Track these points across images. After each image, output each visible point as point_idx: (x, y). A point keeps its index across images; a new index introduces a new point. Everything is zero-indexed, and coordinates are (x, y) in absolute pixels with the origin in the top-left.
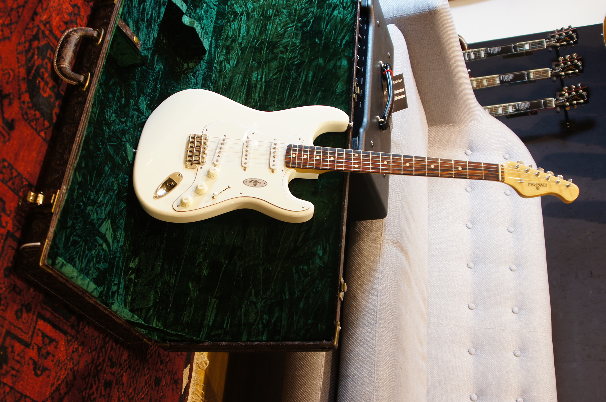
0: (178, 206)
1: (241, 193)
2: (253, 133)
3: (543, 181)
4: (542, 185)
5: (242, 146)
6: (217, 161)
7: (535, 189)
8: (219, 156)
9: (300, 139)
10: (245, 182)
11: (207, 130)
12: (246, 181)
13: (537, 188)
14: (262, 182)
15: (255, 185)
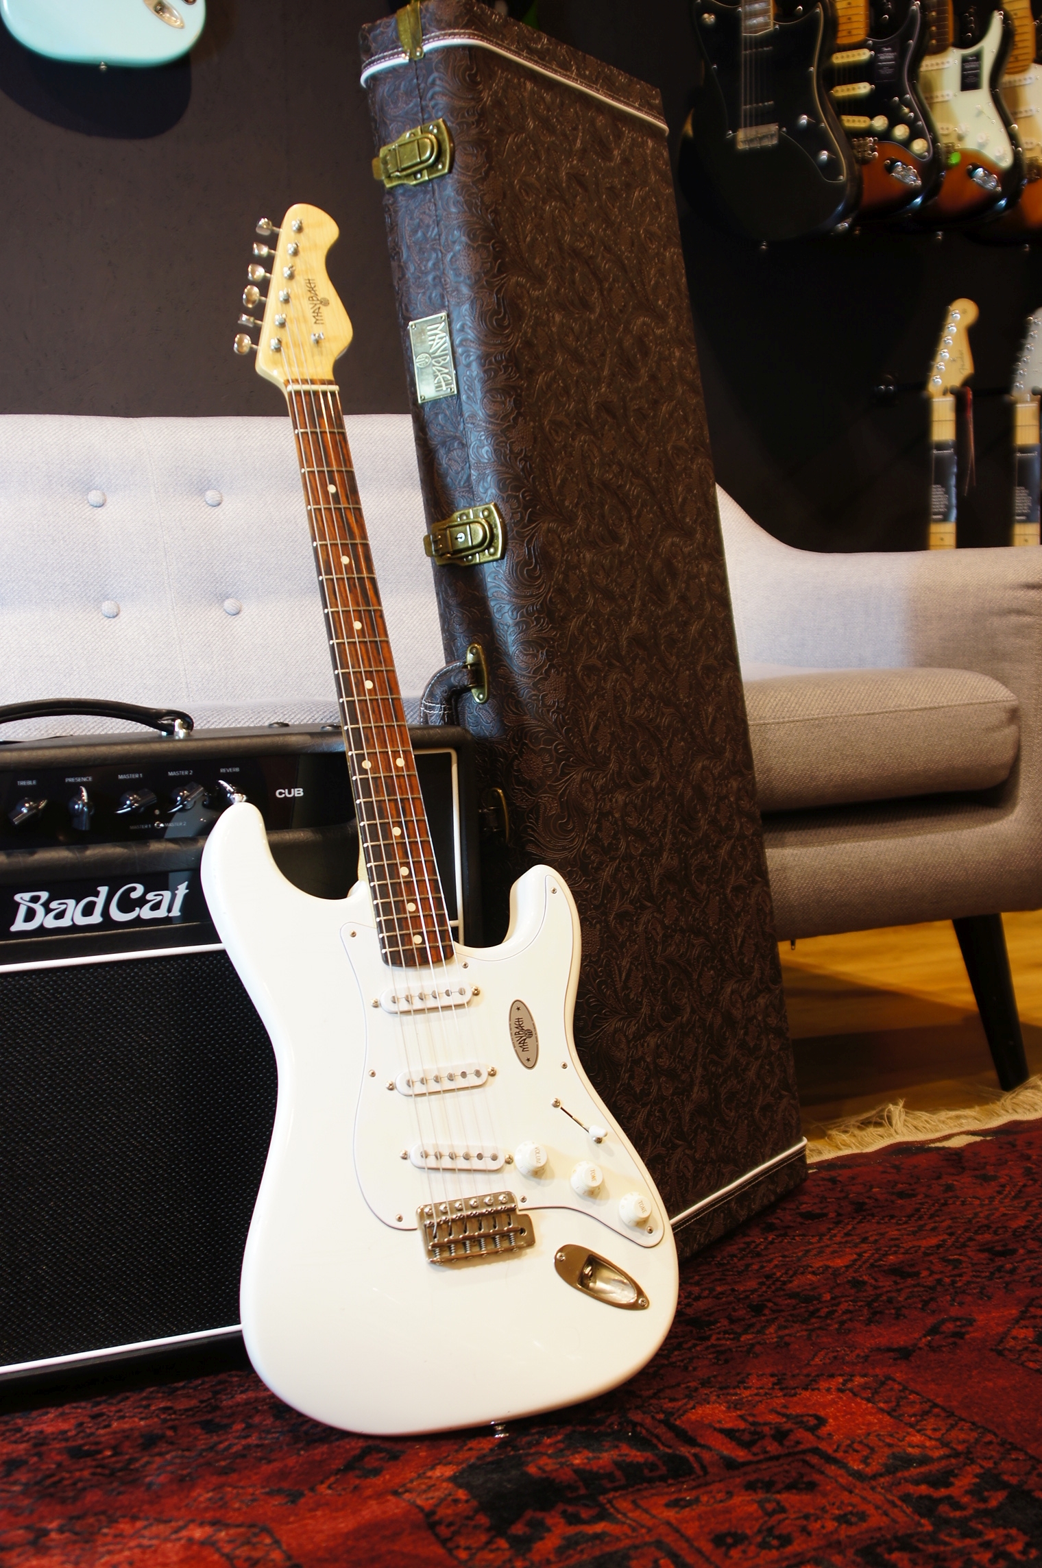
0: (651, 1231)
1: (565, 1066)
2: (373, 1074)
3: (298, 287)
4: (312, 289)
5: (419, 1099)
6: (494, 1158)
7: (328, 308)
8: (480, 1157)
9: (354, 935)
10: (529, 1062)
11: (400, 1219)
12: (526, 1062)
13: (325, 303)
14: (517, 1015)
15: (530, 1033)
